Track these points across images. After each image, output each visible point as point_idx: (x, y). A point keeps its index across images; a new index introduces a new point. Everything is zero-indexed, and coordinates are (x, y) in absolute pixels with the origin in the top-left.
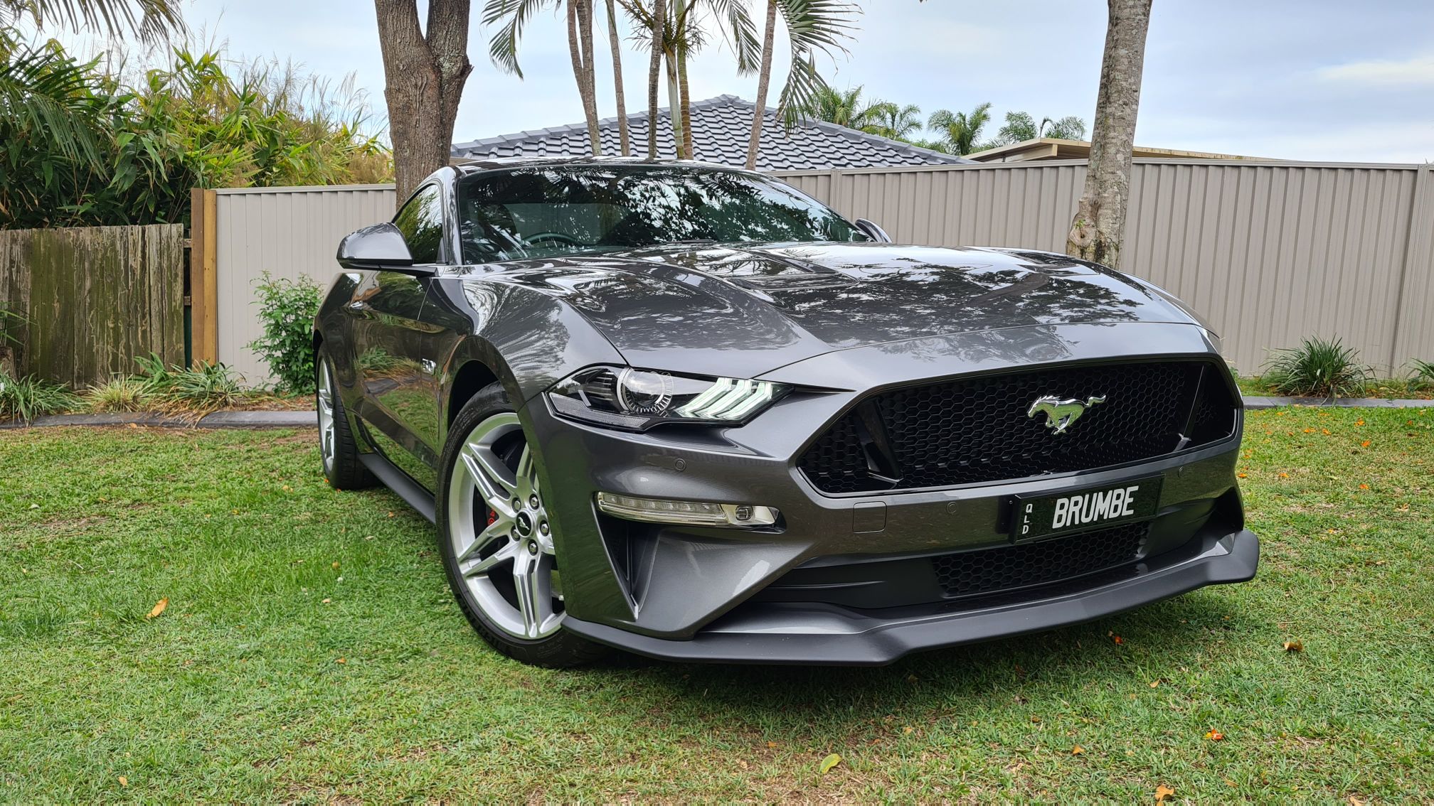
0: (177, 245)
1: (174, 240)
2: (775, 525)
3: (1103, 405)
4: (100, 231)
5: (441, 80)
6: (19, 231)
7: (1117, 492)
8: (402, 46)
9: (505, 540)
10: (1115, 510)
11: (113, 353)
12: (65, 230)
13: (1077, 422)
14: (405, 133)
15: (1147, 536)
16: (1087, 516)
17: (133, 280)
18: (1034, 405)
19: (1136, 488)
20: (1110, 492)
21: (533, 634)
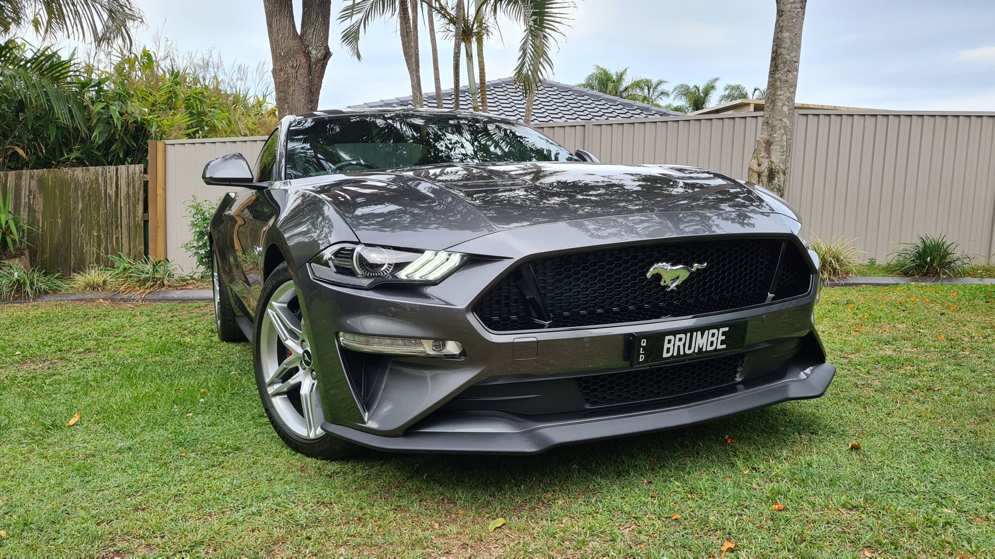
0: (139, 179)
1: (137, 175)
2: (460, 354)
3: (704, 270)
4: (88, 170)
5: (310, 63)
6: (35, 170)
7: (712, 331)
8: (283, 40)
9: (296, 370)
10: (712, 344)
11: (97, 253)
12: (65, 170)
13: (685, 283)
14: (286, 99)
15: (744, 365)
16: (690, 348)
17: (110, 203)
18: (652, 269)
19: (727, 329)
20: (707, 332)
21: (312, 436)
